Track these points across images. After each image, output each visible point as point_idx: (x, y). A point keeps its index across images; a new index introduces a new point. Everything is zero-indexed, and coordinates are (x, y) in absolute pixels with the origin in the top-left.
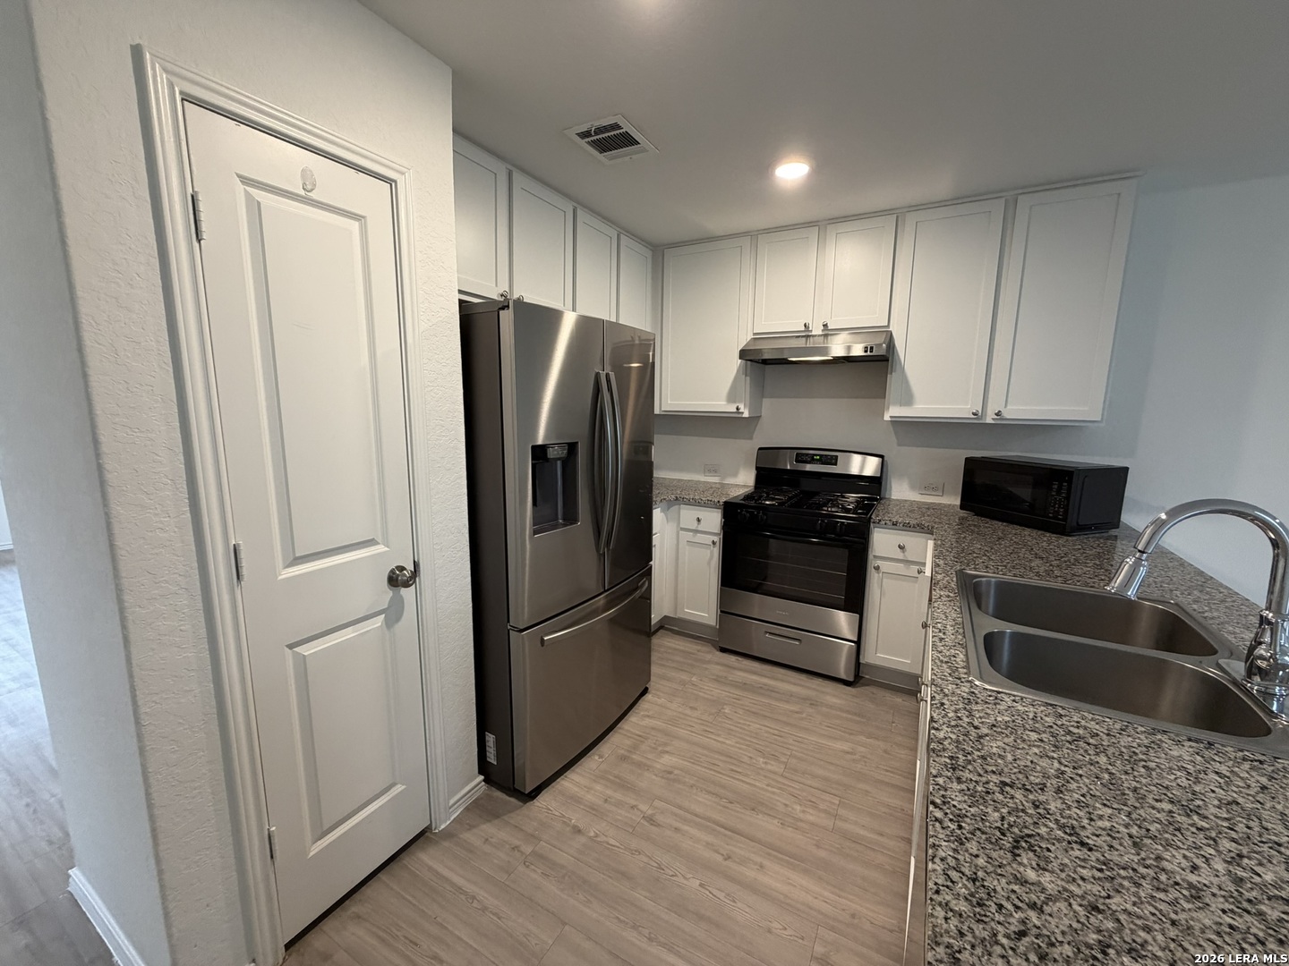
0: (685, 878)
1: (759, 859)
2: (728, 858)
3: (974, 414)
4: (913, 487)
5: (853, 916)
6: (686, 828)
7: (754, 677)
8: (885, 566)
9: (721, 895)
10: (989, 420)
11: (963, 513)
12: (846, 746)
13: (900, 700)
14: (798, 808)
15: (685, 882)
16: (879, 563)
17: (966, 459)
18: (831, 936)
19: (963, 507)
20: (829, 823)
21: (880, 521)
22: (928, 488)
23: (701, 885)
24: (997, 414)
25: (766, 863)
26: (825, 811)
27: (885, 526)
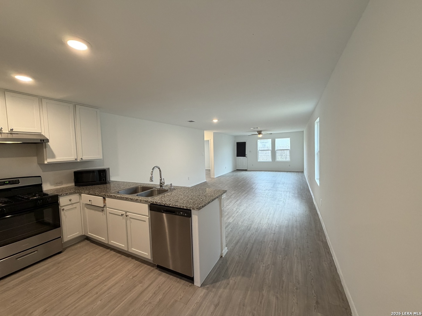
0: (96, 305)
1: (103, 285)
2: (97, 293)
3: (75, 159)
4: (51, 185)
5: (128, 270)
6: (77, 305)
7: (21, 278)
8: (65, 208)
9: (107, 295)
10: (79, 161)
11: (76, 187)
12: (84, 260)
13: (79, 245)
14: (94, 274)
15: (97, 305)
16: (63, 208)
17: (74, 172)
18: (130, 275)
19: (75, 186)
20: (103, 270)
21: (61, 194)
22: (57, 184)
23: (100, 301)
24: (81, 159)
25: (105, 284)
26: (100, 269)
27: (64, 196)
